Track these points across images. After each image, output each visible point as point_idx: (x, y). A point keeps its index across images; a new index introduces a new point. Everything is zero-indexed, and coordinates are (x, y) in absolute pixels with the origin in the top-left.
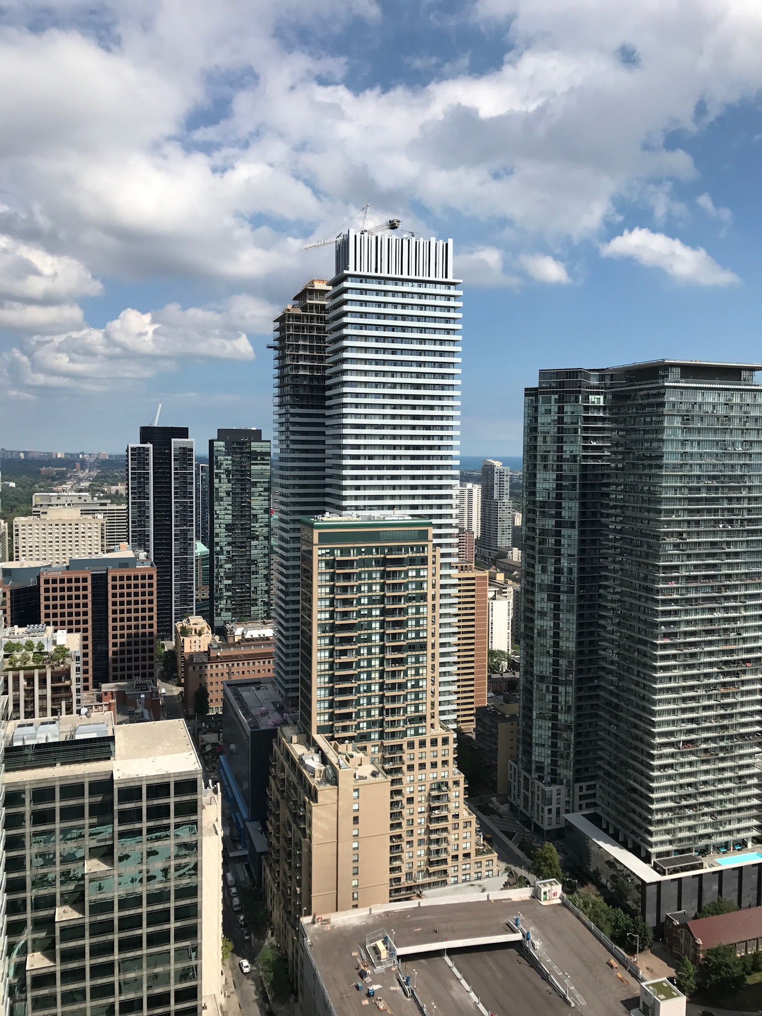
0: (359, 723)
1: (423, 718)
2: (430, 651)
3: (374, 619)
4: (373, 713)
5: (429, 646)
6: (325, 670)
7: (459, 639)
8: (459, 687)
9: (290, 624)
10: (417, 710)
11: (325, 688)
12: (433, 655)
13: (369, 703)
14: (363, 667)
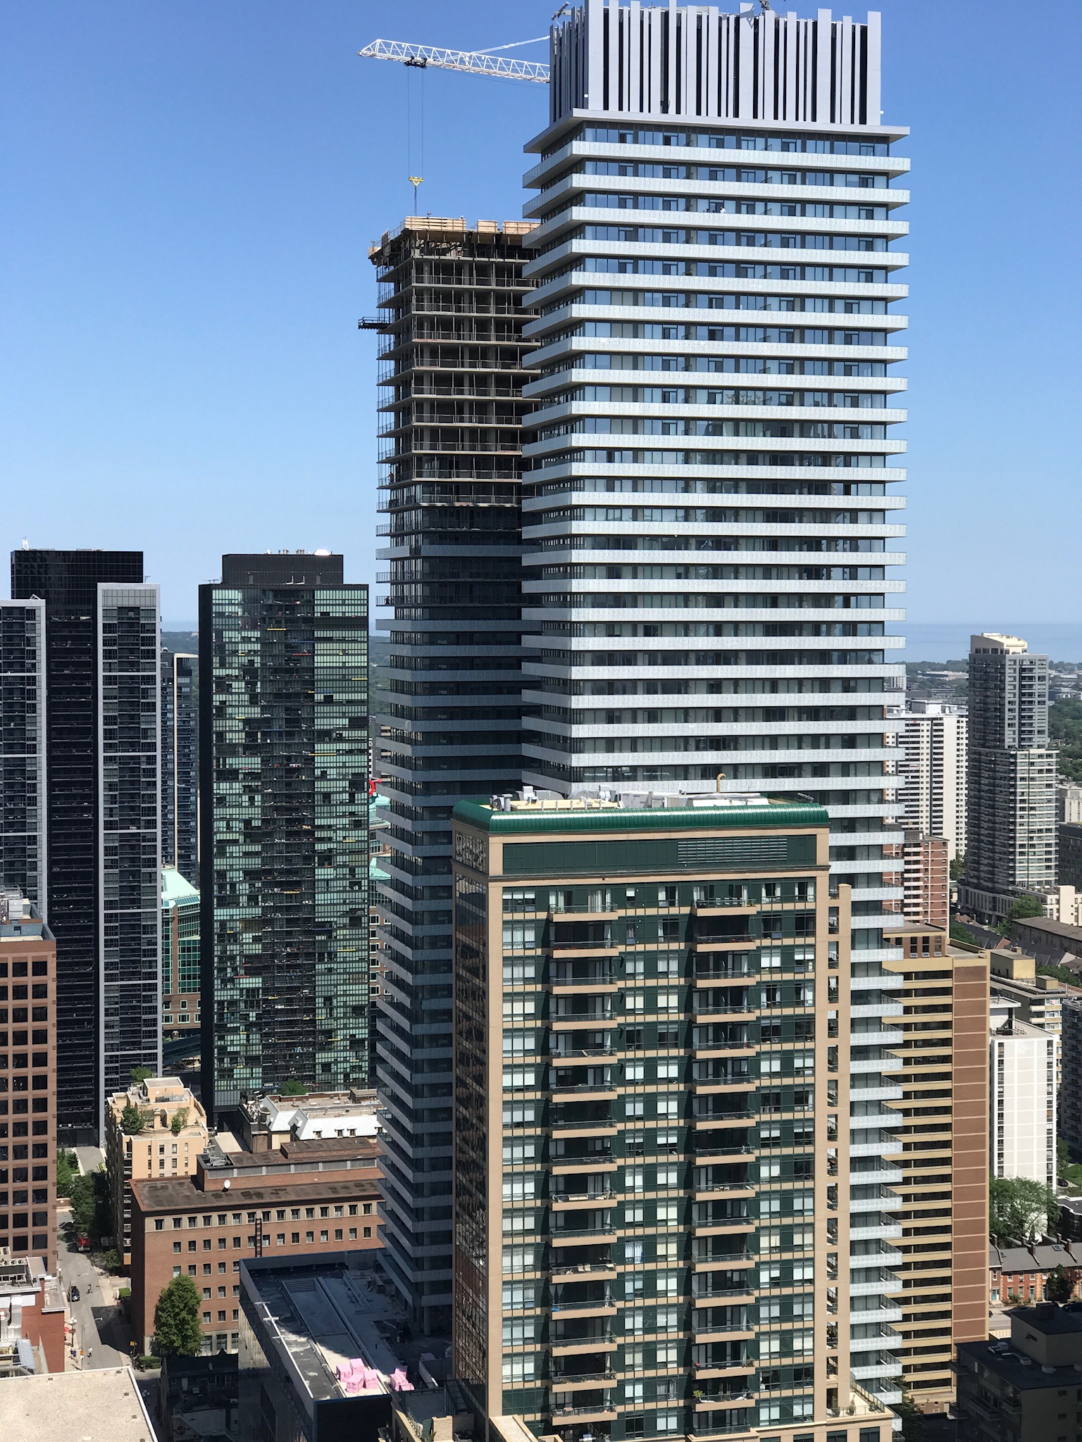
0: (622, 1384)
1: (803, 1374)
2: (822, 1180)
3: (663, 1088)
4: (661, 1357)
5: (821, 1167)
6: (526, 1232)
7: (907, 1147)
8: (906, 1284)
9: (427, 1102)
10: (787, 1350)
11: (525, 1283)
12: (832, 1192)
13: (650, 1328)
14: (633, 1225)
